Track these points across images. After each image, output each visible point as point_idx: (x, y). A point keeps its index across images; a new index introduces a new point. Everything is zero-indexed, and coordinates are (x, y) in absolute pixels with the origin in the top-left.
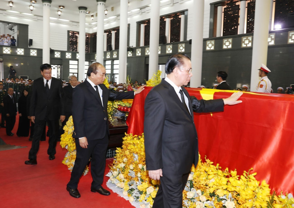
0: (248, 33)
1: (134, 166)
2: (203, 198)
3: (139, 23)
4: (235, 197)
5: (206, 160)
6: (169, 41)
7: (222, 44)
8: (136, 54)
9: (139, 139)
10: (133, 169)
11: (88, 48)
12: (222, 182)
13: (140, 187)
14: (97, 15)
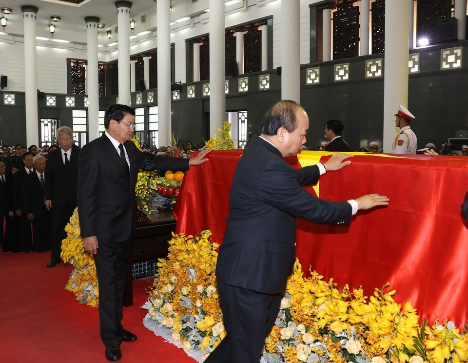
0: (375, 54)
1: (189, 289)
2: (309, 338)
3: (190, 42)
4: (362, 333)
5: (312, 273)
6: (242, 70)
7: (332, 74)
8: (187, 95)
9: (196, 242)
10: (188, 295)
12: (338, 309)
13: (201, 325)
14: (116, 30)
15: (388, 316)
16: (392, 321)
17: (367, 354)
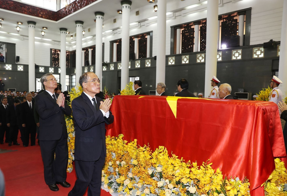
0: (202, 51)
1: (112, 163)
2: (171, 186)
3: (112, 43)
4: (196, 184)
5: (172, 155)
6: (137, 57)
7: (181, 60)
8: (110, 69)
9: (116, 140)
10: (112, 166)
11: (69, 64)
12: (185, 172)
13: (118, 180)
14: (75, 35)
15: (208, 175)
16: (210, 178)
17: (199, 193)
